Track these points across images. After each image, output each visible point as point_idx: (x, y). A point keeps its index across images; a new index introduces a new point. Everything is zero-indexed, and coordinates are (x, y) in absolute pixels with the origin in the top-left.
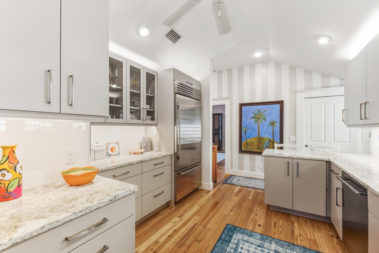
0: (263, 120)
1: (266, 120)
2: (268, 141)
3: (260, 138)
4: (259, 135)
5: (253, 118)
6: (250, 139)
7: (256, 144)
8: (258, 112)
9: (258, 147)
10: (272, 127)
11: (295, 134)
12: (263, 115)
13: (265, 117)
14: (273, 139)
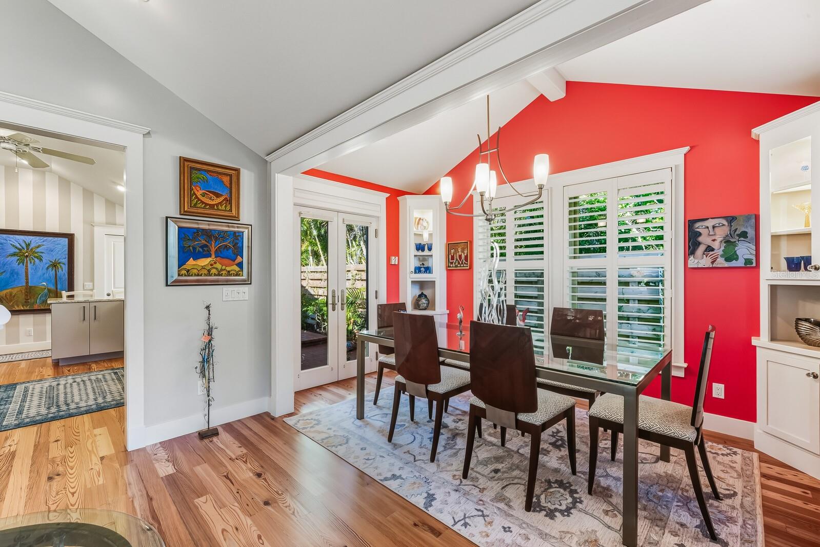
0: (36, 259)
1: (41, 260)
2: (46, 291)
3: (31, 287)
4: (27, 283)
5: (14, 255)
6: (8, 291)
7: (22, 298)
8: (24, 246)
9: (25, 302)
10: (54, 271)
11: (92, 280)
12: (36, 251)
13: (41, 254)
14: (57, 288)
